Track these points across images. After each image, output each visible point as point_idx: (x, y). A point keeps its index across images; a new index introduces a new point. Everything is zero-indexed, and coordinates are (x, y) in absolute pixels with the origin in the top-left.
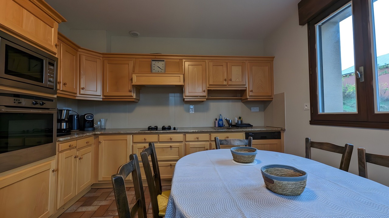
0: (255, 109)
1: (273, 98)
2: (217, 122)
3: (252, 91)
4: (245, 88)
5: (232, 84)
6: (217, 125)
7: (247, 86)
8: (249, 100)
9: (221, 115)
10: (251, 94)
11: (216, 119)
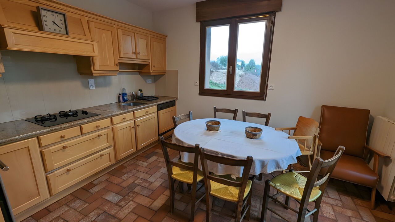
0: (149, 81)
1: (165, 73)
2: (121, 97)
3: (154, 66)
4: (148, 63)
5: (140, 58)
6: (122, 100)
7: (150, 61)
8: (151, 74)
9: (124, 89)
10: (154, 69)
11: (120, 93)
